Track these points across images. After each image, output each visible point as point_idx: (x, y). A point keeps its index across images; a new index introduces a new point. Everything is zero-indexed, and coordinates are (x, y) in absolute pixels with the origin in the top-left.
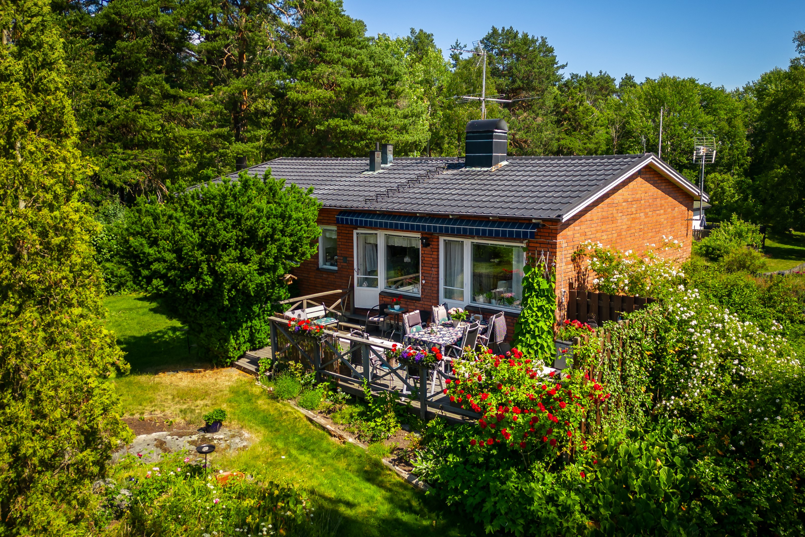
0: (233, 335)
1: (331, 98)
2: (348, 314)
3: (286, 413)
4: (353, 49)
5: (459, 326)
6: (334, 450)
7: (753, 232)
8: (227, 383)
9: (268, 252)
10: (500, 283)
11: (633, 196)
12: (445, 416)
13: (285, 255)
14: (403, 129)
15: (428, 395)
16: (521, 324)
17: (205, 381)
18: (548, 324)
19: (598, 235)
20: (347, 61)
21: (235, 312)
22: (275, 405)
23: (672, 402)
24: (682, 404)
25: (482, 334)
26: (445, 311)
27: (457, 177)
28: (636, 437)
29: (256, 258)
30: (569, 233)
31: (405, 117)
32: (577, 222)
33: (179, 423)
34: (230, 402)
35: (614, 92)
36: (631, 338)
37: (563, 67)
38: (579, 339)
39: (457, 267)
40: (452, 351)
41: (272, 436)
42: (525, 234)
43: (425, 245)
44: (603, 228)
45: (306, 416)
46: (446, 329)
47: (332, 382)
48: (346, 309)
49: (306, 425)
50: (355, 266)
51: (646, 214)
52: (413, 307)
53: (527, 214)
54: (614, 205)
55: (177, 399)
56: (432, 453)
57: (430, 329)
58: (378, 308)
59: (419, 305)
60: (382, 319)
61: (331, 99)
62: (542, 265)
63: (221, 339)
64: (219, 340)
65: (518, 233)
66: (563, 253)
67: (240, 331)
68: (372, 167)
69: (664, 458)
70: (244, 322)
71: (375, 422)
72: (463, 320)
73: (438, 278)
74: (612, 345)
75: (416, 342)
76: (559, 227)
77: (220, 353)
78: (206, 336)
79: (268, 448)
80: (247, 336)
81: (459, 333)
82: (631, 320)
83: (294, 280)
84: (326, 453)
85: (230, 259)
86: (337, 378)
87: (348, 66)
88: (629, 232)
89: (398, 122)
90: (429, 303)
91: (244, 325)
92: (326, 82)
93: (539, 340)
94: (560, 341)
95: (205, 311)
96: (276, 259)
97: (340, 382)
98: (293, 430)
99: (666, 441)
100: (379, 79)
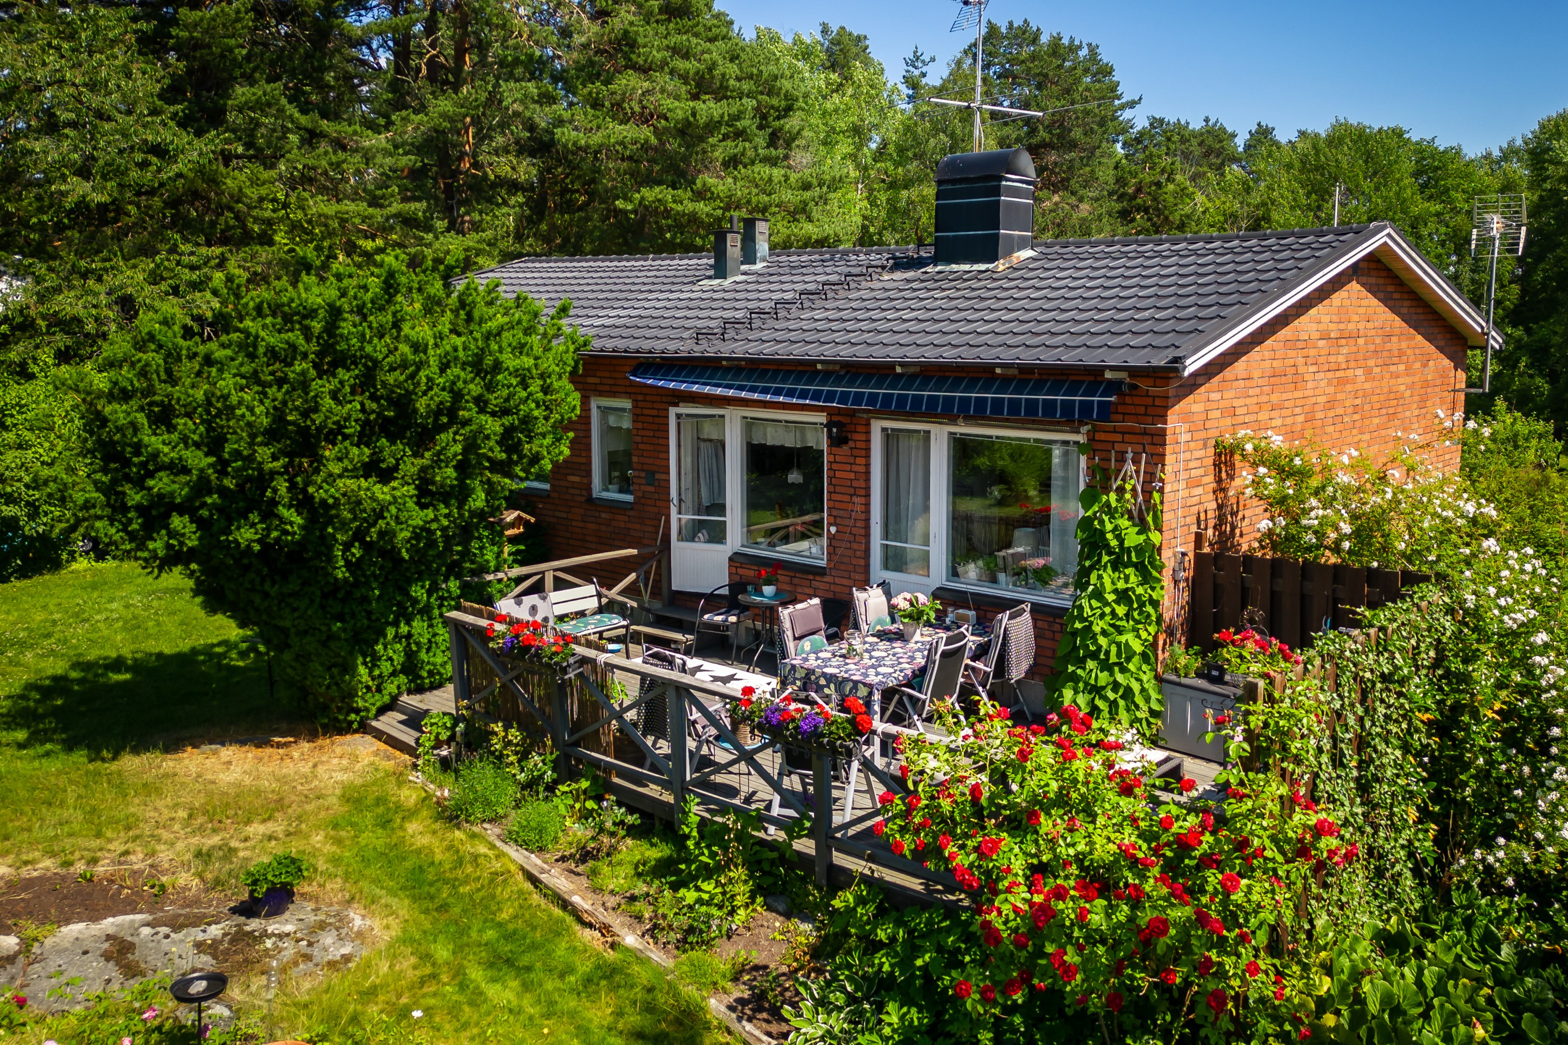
0: (365, 656)
1: (647, 141)
2: (657, 605)
3: (476, 857)
4: (694, 41)
5: (917, 637)
6: (584, 967)
7: (1540, 436)
8: (339, 776)
9: (439, 453)
10: (1018, 533)
11: (1342, 326)
12: (881, 879)
13: (489, 459)
14: (799, 212)
15: (837, 819)
16: (1075, 633)
17: (289, 768)
18: (1144, 635)
19: (1263, 416)
20: (681, 65)
21: (365, 600)
22: (449, 835)
23: (1501, 854)
24: (1528, 860)
25: (974, 658)
26: (883, 599)
27: (915, 285)
28: (1404, 951)
29: (411, 466)
30: (1195, 408)
31: (806, 186)
32: (1215, 380)
33: (186, 888)
34: (336, 826)
35: (1235, 159)
36: (1385, 678)
37: (1132, 104)
38: (1262, 684)
39: (913, 499)
40: (900, 702)
41: (427, 926)
42: (1086, 407)
43: (836, 441)
44: (1275, 398)
45: (522, 869)
46: (883, 645)
47: (595, 779)
48: (653, 595)
49: (521, 892)
50: (674, 494)
51: (1368, 371)
52: (807, 591)
53: (1091, 359)
54: (1300, 345)
55: (200, 820)
56: (843, 990)
57: (844, 645)
58: (725, 591)
59: (822, 586)
60: (733, 619)
61: (646, 146)
62: (1128, 487)
63: (335, 665)
64: (329, 669)
65: (1067, 407)
66: (1182, 456)
67: (379, 647)
68: (720, 271)
69: (1489, 1015)
70: (389, 624)
71: (698, 889)
72: (928, 624)
73: (867, 520)
74: (1341, 697)
75: (809, 681)
76: (1171, 389)
77: (333, 700)
78: (298, 657)
79: (407, 962)
80: (399, 660)
81: (918, 655)
82: (1382, 629)
83: (527, 523)
84: (562, 976)
85: (346, 470)
86: (609, 768)
87: (684, 78)
88: (1331, 413)
89: (789, 196)
90: (846, 582)
91: (390, 632)
92: (637, 109)
93: (1120, 678)
94: (1173, 678)
95: (290, 595)
96: (463, 468)
97: (616, 780)
98: (486, 907)
99: (1485, 961)
100: (750, 103)
